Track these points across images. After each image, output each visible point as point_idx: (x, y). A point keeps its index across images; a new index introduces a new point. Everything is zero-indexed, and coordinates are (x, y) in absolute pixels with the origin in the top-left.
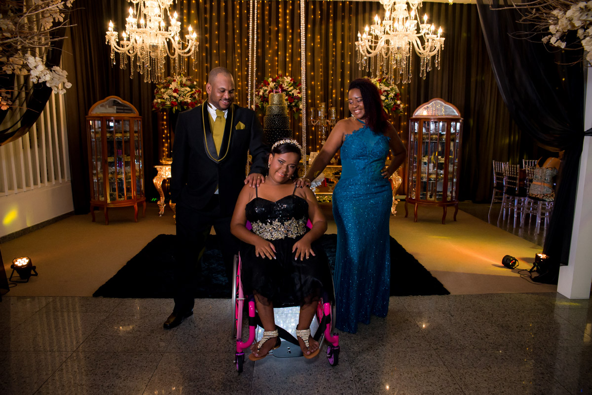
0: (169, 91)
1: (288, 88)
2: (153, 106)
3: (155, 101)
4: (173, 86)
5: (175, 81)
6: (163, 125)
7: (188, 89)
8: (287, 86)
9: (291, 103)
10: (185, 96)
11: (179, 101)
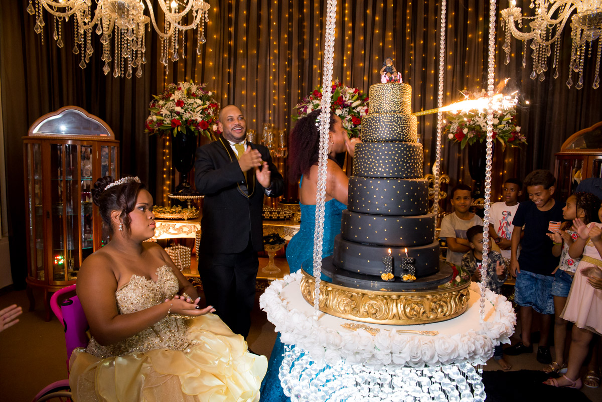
0: (170, 104)
1: (351, 103)
2: (146, 126)
3: (150, 118)
4: (177, 96)
5: (180, 89)
6: (164, 154)
7: (199, 101)
8: (349, 100)
9: (355, 126)
10: (194, 112)
11: (184, 119)
